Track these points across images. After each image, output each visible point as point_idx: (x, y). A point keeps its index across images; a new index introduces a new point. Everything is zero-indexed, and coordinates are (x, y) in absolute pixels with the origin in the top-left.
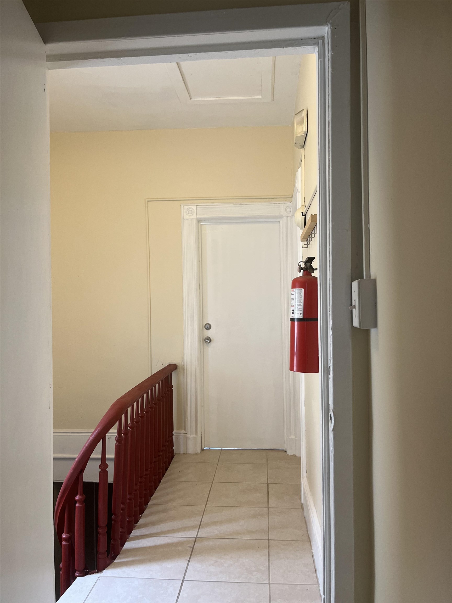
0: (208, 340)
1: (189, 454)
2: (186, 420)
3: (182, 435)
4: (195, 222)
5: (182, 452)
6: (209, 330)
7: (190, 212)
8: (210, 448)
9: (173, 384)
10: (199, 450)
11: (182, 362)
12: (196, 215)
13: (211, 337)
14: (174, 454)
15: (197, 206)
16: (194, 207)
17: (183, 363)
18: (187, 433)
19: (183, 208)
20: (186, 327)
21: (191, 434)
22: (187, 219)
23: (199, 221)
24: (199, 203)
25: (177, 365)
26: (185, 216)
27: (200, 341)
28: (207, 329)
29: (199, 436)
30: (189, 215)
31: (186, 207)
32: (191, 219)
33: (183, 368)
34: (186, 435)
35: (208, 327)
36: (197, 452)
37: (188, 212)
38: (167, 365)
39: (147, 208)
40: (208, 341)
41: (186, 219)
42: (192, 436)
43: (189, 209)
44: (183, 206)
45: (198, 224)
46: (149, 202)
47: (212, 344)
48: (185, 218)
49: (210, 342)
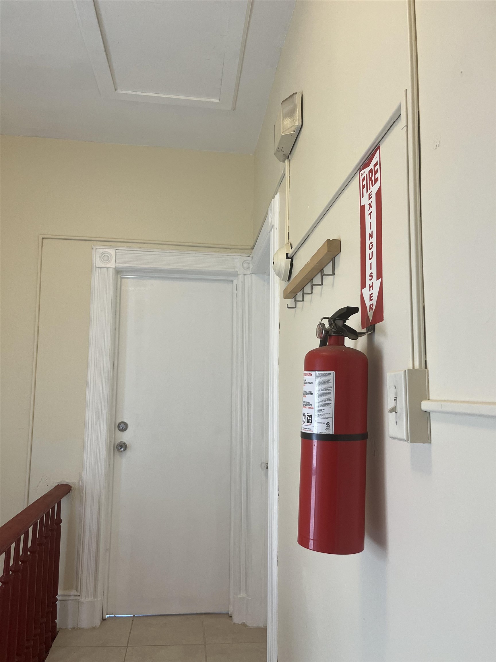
0: (122, 447)
1: (82, 629)
2: (80, 573)
3: (72, 598)
4: (111, 271)
5: (70, 627)
6: (125, 432)
7: (106, 258)
8: (115, 616)
9: (63, 516)
10: (97, 622)
11: (79, 481)
12: (115, 262)
13: (126, 443)
14: (58, 630)
15: (116, 250)
16: (112, 252)
17: (80, 483)
18: (79, 596)
19: (95, 252)
20: (89, 426)
21: (86, 597)
22: (101, 268)
23: (118, 272)
24: (119, 246)
25: (71, 486)
26: (98, 263)
27: (110, 449)
28: (120, 430)
29: (100, 598)
30: (105, 261)
31: (100, 250)
32: (106, 268)
33: (80, 490)
34: (78, 598)
35: (123, 427)
36: (94, 626)
37: (103, 258)
38: (56, 486)
39: (40, 247)
40: (122, 449)
41: (99, 267)
42: (88, 600)
43: (105, 253)
44: (96, 249)
45: (117, 276)
46: (44, 240)
47: (128, 453)
48: (97, 266)
49: (125, 450)
